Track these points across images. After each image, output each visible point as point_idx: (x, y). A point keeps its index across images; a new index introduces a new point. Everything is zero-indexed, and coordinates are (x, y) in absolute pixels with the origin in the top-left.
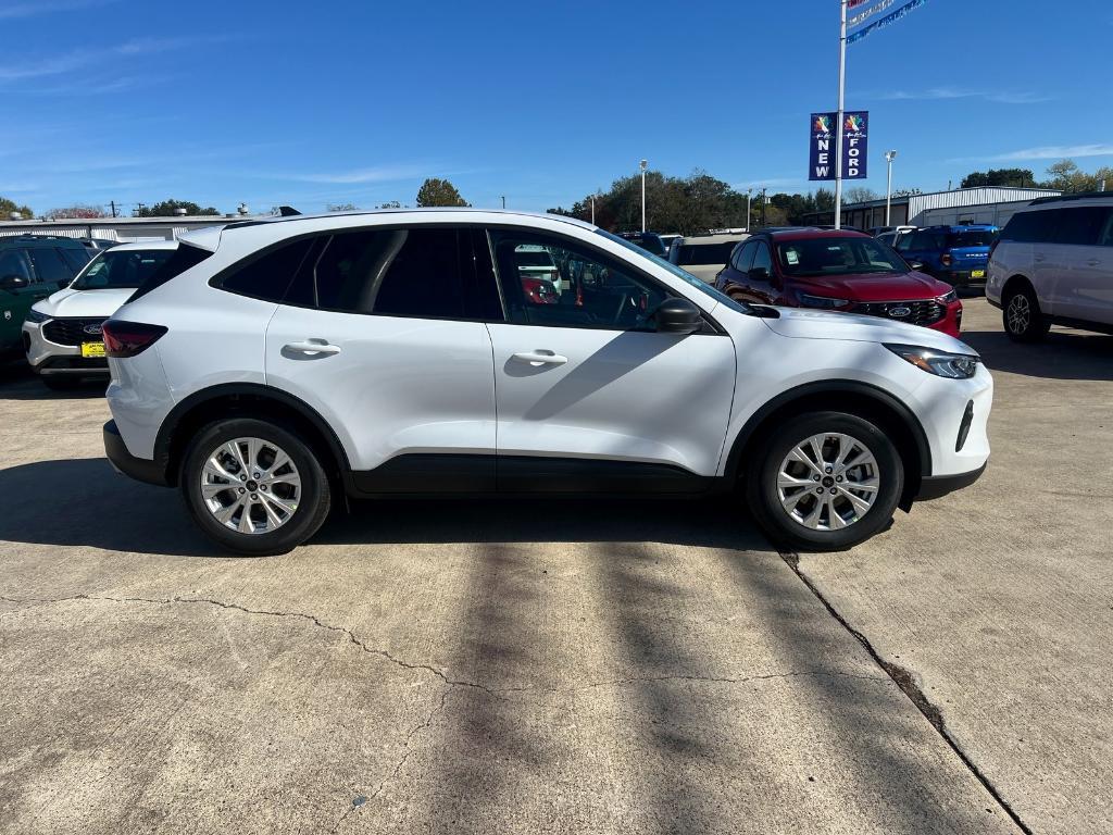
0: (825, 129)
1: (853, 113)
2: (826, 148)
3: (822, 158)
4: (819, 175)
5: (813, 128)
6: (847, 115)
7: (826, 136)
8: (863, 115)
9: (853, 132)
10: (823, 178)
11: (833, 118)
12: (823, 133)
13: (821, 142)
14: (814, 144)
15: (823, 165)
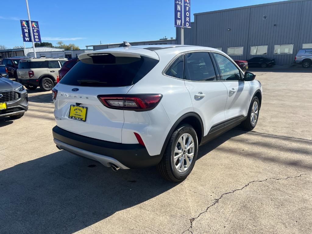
0: (26, 26)
1: (34, 22)
2: (27, 32)
3: (27, 35)
4: (26, 40)
5: (22, 25)
6: (32, 22)
7: (26, 28)
8: (37, 22)
9: (34, 27)
10: (27, 41)
11: (27, 22)
12: (26, 27)
13: (25, 30)
14: (23, 30)
15: (27, 37)
